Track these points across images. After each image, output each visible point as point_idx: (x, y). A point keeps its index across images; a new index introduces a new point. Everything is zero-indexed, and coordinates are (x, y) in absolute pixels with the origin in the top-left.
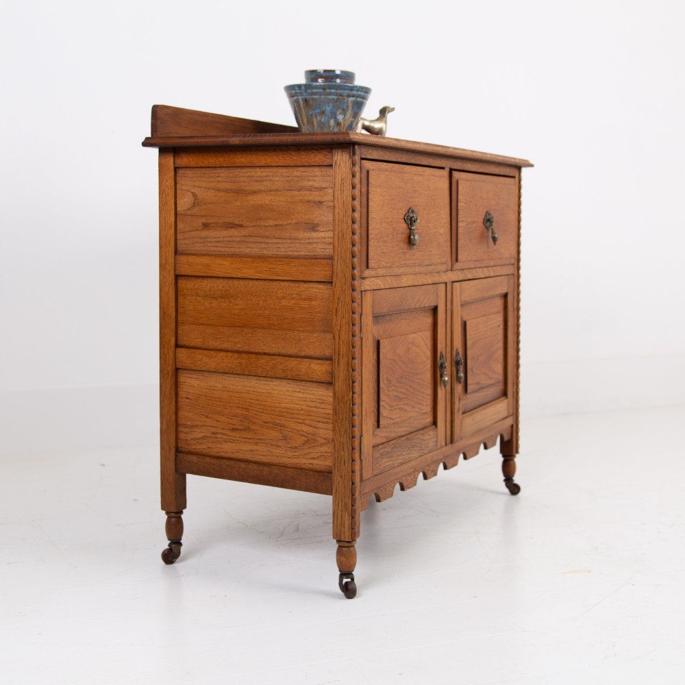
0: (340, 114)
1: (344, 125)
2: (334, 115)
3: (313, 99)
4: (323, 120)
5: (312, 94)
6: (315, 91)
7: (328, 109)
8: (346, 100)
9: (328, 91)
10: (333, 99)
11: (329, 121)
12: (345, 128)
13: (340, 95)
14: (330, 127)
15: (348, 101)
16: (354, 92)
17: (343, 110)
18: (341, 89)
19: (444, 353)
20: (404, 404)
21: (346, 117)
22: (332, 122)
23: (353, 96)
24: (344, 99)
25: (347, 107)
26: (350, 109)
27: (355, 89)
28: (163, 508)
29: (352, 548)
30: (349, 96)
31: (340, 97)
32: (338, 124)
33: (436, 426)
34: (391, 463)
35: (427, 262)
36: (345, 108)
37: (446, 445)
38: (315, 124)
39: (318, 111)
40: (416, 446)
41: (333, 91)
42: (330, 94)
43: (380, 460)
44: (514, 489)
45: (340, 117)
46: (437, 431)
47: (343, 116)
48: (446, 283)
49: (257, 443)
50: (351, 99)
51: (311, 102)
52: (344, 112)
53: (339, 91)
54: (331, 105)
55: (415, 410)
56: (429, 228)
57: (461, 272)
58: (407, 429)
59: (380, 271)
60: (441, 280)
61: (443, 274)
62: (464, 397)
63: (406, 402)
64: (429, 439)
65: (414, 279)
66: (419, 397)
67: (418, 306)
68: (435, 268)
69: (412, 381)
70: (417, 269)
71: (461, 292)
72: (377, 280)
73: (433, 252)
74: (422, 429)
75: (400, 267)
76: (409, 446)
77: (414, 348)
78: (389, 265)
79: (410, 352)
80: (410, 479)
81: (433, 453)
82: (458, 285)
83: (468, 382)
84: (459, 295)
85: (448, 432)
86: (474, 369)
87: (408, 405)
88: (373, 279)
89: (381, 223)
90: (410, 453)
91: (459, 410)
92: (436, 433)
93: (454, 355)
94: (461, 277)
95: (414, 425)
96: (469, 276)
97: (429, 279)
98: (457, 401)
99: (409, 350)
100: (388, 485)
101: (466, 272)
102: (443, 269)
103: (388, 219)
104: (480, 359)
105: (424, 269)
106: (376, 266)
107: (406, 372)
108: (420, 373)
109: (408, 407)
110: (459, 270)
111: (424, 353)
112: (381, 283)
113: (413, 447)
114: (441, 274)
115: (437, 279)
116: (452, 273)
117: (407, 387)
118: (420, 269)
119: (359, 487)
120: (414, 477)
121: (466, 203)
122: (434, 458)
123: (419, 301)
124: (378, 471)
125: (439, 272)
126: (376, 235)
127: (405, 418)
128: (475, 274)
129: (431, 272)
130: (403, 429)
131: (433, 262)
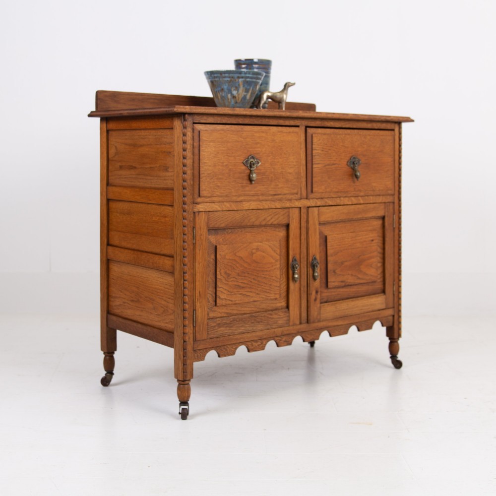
0: (234, 90)
1: (239, 98)
2: (230, 91)
3: (216, 81)
4: (223, 95)
5: (215, 77)
6: (216, 75)
7: (225, 87)
8: (237, 81)
9: (223, 75)
10: (228, 80)
11: (227, 96)
12: (240, 100)
13: (232, 78)
14: (228, 99)
15: (238, 81)
16: (243, 75)
17: (236, 87)
18: (232, 74)
19: (297, 257)
20: (247, 291)
21: (239, 92)
22: (229, 96)
23: (242, 78)
24: (235, 80)
25: (239, 85)
26: (241, 86)
27: (243, 73)
28: (102, 349)
29: (186, 386)
30: (239, 78)
31: (232, 79)
32: (234, 97)
33: (289, 310)
34: (230, 331)
35: (272, 193)
36: (237, 86)
37: (301, 323)
38: (219, 97)
39: (219, 89)
40: (262, 322)
41: (227, 75)
42: (225, 77)
43: (216, 328)
44: (397, 364)
45: (235, 93)
46: (289, 313)
47: (236, 92)
48: (300, 208)
49: (142, 310)
50: (240, 80)
51: (215, 83)
52: (237, 89)
53: (230, 75)
54: (227, 84)
55: (261, 296)
56: (274, 169)
57: (319, 200)
58: (253, 309)
59: (215, 199)
60: (293, 206)
61: (296, 201)
62: (326, 291)
63: (249, 290)
64: (279, 318)
65: (259, 204)
66: (265, 288)
67: (263, 223)
68: (284, 197)
69: (256, 276)
70: (261, 197)
71: (319, 214)
72: (213, 205)
73: (280, 186)
74: (272, 310)
75: (239, 196)
76: (253, 321)
77: (259, 253)
78: (224, 194)
79: (254, 255)
80: (256, 344)
81: (283, 329)
82: (316, 209)
83: (329, 280)
84: (317, 216)
85: (304, 315)
86: (336, 271)
87: (251, 292)
88: (208, 204)
89: (215, 166)
90: (254, 326)
91: (315, 300)
92: (288, 315)
93: (310, 259)
94: (319, 203)
95: (261, 307)
96: (331, 203)
97: (278, 205)
98: (314, 293)
99: (252, 254)
100: (228, 346)
101: (326, 200)
102: (295, 198)
103: (223, 163)
104: (346, 264)
105: (270, 197)
106: (209, 195)
107: (249, 269)
108: (267, 271)
109: (251, 293)
110: (317, 199)
111: (272, 257)
112: (217, 207)
113: (258, 322)
114: (293, 201)
115: (288, 205)
116: (308, 201)
117: (250, 279)
118: (264, 198)
119: (192, 345)
120: (262, 344)
121: (323, 151)
122: (285, 333)
123: (264, 220)
124: (215, 336)
125: (290, 200)
126: (208, 174)
127: (248, 301)
128: (338, 201)
129: (280, 200)
130: (247, 309)
131: (279, 192)
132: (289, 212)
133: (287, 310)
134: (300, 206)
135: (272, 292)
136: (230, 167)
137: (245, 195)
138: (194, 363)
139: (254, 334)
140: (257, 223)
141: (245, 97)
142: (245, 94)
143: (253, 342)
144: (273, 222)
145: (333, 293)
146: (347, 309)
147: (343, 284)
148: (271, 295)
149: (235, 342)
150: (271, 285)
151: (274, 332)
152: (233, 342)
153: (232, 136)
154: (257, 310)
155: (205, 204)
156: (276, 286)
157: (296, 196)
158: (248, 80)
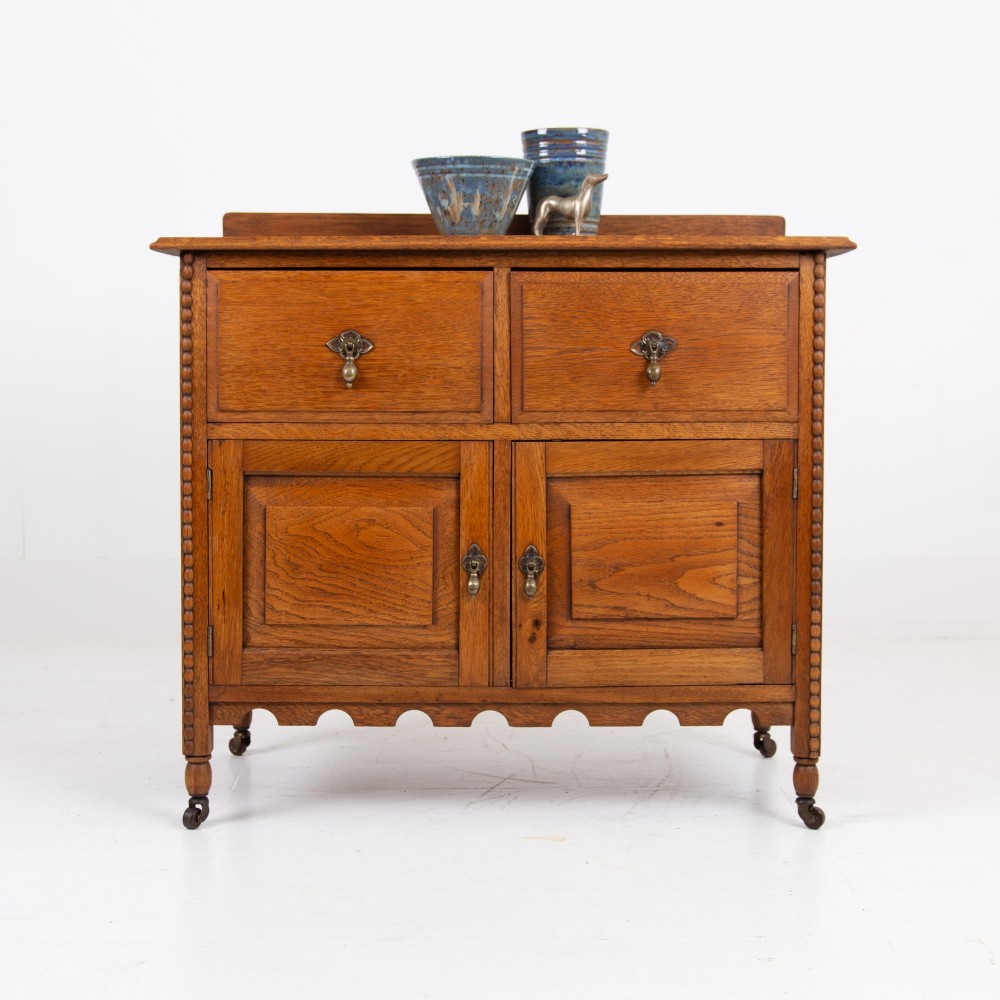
0: (442, 198)
1: (455, 214)
8: (442, 179)
11: (436, 210)
12: (458, 219)
15: (445, 179)
16: (450, 167)
17: (444, 192)
21: (452, 202)
22: (440, 211)
23: (450, 172)
24: (439, 178)
25: (448, 188)
26: (453, 190)
27: (449, 162)
30: (443, 172)
32: (446, 213)
33: (459, 653)
34: (299, 676)
36: (445, 189)
37: (492, 685)
40: (382, 669)
41: (424, 168)
42: (423, 173)
43: (264, 666)
44: (813, 817)
45: (444, 204)
46: (458, 658)
47: (447, 202)
48: (493, 441)
50: (448, 177)
52: (447, 195)
53: (429, 168)
54: (429, 188)
55: (380, 616)
56: (411, 358)
57: (548, 426)
58: (362, 640)
59: (260, 416)
60: (471, 436)
61: (479, 427)
62: (570, 623)
63: (350, 601)
64: (431, 666)
65: (375, 430)
66: (391, 600)
67: (388, 470)
68: (443, 417)
69: (366, 574)
70: (378, 417)
71: (546, 459)
72: (257, 428)
73: (429, 392)
74: (414, 649)
75: (320, 412)
76: (359, 665)
77: (375, 529)
78: (279, 408)
79: (363, 532)
80: (371, 712)
81: (442, 690)
82: (538, 448)
83: (574, 602)
84: (541, 463)
85: (502, 667)
86: (598, 584)
87: (354, 605)
88: (244, 425)
89: (254, 351)
90: (363, 675)
91: (533, 639)
92: (455, 662)
93: (519, 552)
94: (547, 433)
95: (384, 639)
96: (583, 435)
97: (427, 433)
98: (528, 624)
99: (359, 529)
100: (299, 707)
101: (571, 427)
102: (474, 420)
103: (274, 346)
104: (630, 570)
105: (404, 417)
106: (241, 408)
107: (349, 559)
108: (397, 567)
109: (353, 608)
110: (541, 424)
111: (411, 539)
112: (267, 432)
113: (374, 668)
114: (469, 427)
115: (457, 433)
116: (514, 427)
117: (350, 579)
118: (387, 417)
119: (206, 691)
120: (386, 713)
121: (553, 320)
122: (447, 698)
123: (390, 462)
124: (260, 681)
125: (463, 424)
126: (239, 367)
127: (345, 623)
128: (608, 431)
129: (434, 424)
130: (348, 638)
131: (424, 407)
132: (459, 448)
133: (454, 653)
134: (493, 438)
135: (410, 611)
136: (294, 354)
137: (330, 411)
138: (216, 727)
139: (361, 691)
140: (371, 469)
141: (467, 212)
142: (466, 204)
143: (362, 707)
144: (413, 468)
145: (592, 632)
146: (631, 671)
147: (622, 614)
148: (408, 617)
149: (311, 700)
150: (407, 596)
151: (417, 693)
152: (306, 700)
153: (297, 291)
154: (376, 644)
155: (238, 425)
156: (423, 600)
157: (477, 415)
158: (464, 175)
